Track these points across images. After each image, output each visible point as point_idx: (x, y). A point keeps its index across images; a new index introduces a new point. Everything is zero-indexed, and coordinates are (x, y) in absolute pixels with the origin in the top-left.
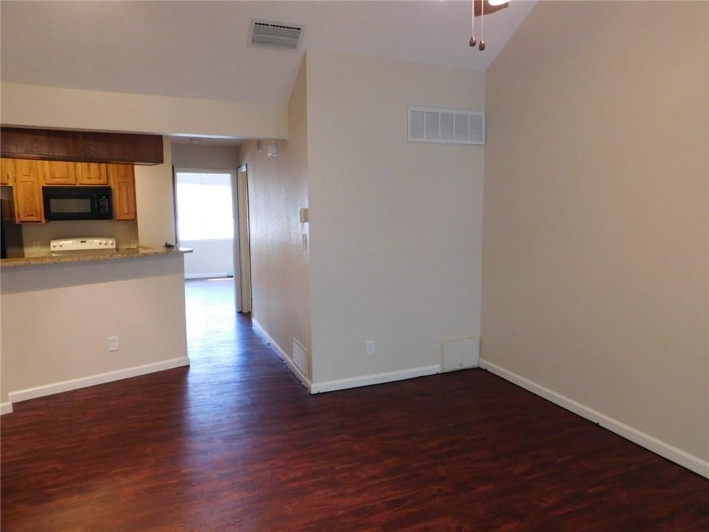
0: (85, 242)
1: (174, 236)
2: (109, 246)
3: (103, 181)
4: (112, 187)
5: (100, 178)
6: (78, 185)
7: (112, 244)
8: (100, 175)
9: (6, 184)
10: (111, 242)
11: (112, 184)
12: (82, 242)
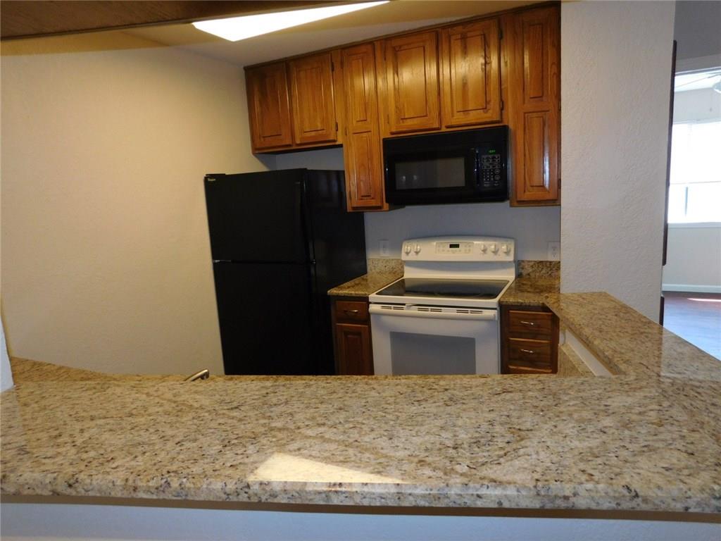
0: (457, 246)
1: (663, 219)
2: (502, 257)
3: (492, 115)
4: (511, 126)
5: (485, 109)
6: (444, 130)
7: (507, 253)
8: (487, 102)
9: (335, 141)
10: (504, 247)
11: (510, 120)
12: (452, 246)
